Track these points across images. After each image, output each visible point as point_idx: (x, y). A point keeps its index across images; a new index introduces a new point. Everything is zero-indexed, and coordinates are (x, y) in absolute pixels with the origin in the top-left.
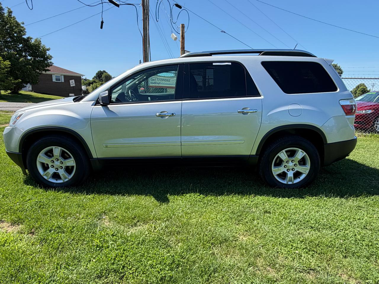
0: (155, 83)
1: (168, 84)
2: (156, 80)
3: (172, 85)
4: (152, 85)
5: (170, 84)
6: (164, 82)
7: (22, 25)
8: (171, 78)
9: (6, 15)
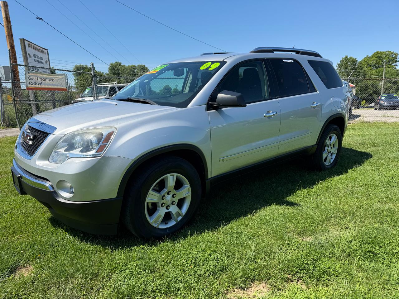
0: (35, 83)
1: (52, 85)
2: (36, 79)
3: (58, 86)
5: (55, 85)
6: (46, 82)
8: (55, 77)
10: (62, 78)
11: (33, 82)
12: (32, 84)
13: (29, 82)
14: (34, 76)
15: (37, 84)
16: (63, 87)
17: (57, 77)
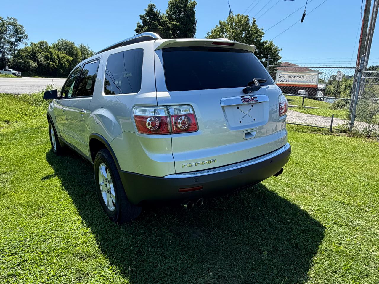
1: (301, 82)
2: (286, 77)
3: (307, 82)
4: (279, 82)
5: (304, 82)
6: (295, 79)
7: (262, 31)
8: (306, 74)
9: (251, 25)
10: (314, 75)
11: (282, 79)
12: (281, 81)
13: (279, 80)
14: (284, 74)
15: (286, 81)
16: (312, 84)
17: (308, 74)
